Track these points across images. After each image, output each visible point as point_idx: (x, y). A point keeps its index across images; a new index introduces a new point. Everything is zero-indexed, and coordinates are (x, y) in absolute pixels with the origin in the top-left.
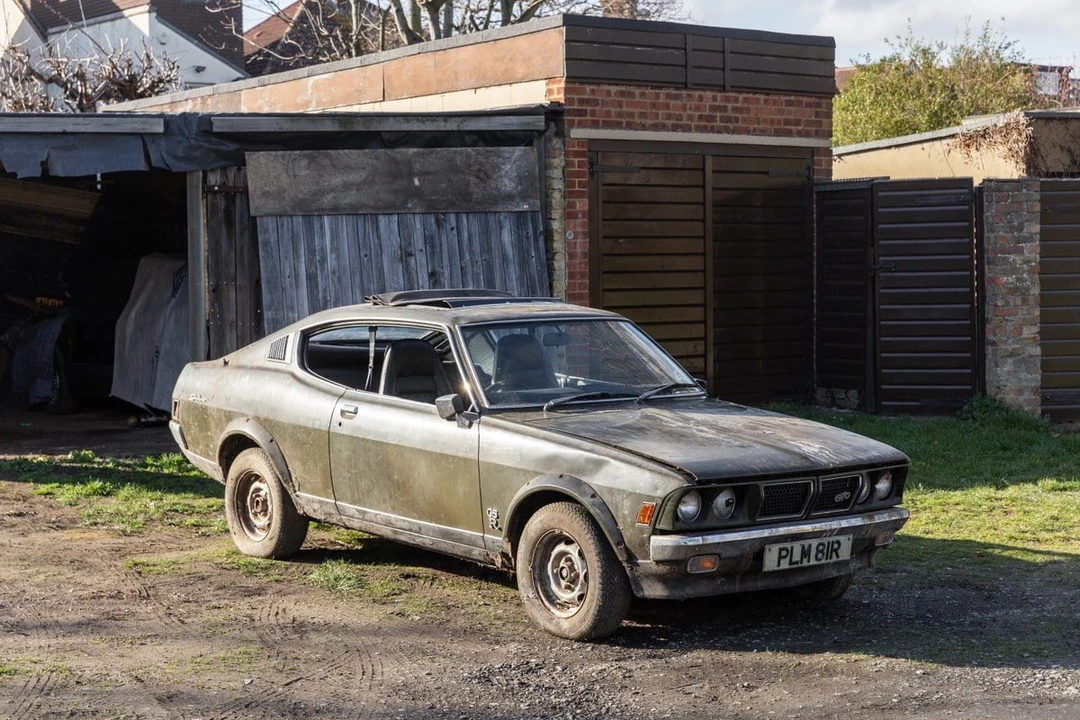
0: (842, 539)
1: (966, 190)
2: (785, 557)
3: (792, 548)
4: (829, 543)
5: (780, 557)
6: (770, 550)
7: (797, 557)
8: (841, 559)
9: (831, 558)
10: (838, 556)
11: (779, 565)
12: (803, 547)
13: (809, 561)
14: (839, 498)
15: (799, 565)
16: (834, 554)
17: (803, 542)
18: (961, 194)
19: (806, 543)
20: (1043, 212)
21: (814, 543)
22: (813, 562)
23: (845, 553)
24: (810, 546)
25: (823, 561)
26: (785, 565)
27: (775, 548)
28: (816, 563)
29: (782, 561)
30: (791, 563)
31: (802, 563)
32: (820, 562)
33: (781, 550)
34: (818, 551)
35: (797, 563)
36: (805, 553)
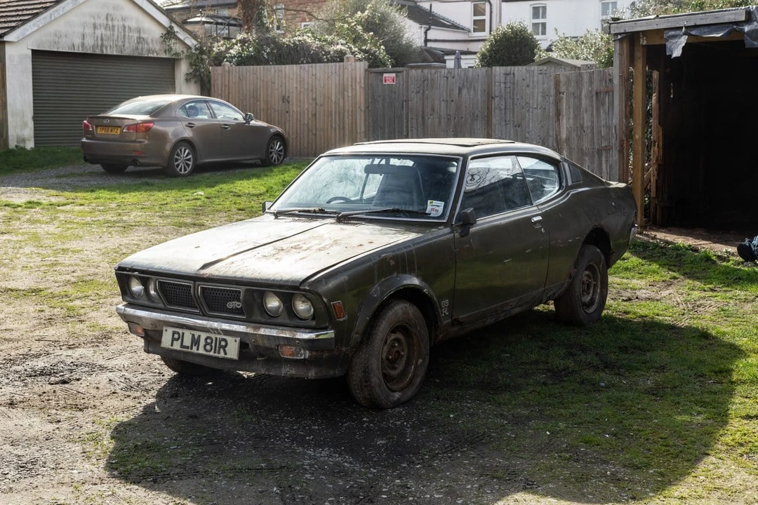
0: (229, 339)
2: (178, 340)
3: (183, 333)
4: (216, 338)
5: (173, 339)
6: (166, 330)
7: (187, 342)
8: (228, 356)
9: (219, 353)
10: (226, 354)
11: (172, 345)
12: (193, 335)
13: (198, 350)
14: (231, 305)
15: (189, 350)
16: (222, 350)
17: (193, 332)
19: (197, 334)
21: (204, 336)
22: (201, 351)
23: (232, 351)
24: (199, 336)
25: (212, 353)
26: (177, 346)
27: (170, 330)
28: (204, 352)
29: (175, 342)
30: (182, 346)
31: (192, 349)
32: (208, 353)
33: (174, 333)
34: (207, 344)
35: (188, 347)
36: (195, 342)
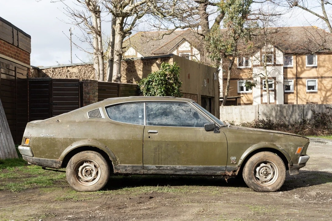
1: (78, 83)
18: (76, 83)
20: (99, 89)
